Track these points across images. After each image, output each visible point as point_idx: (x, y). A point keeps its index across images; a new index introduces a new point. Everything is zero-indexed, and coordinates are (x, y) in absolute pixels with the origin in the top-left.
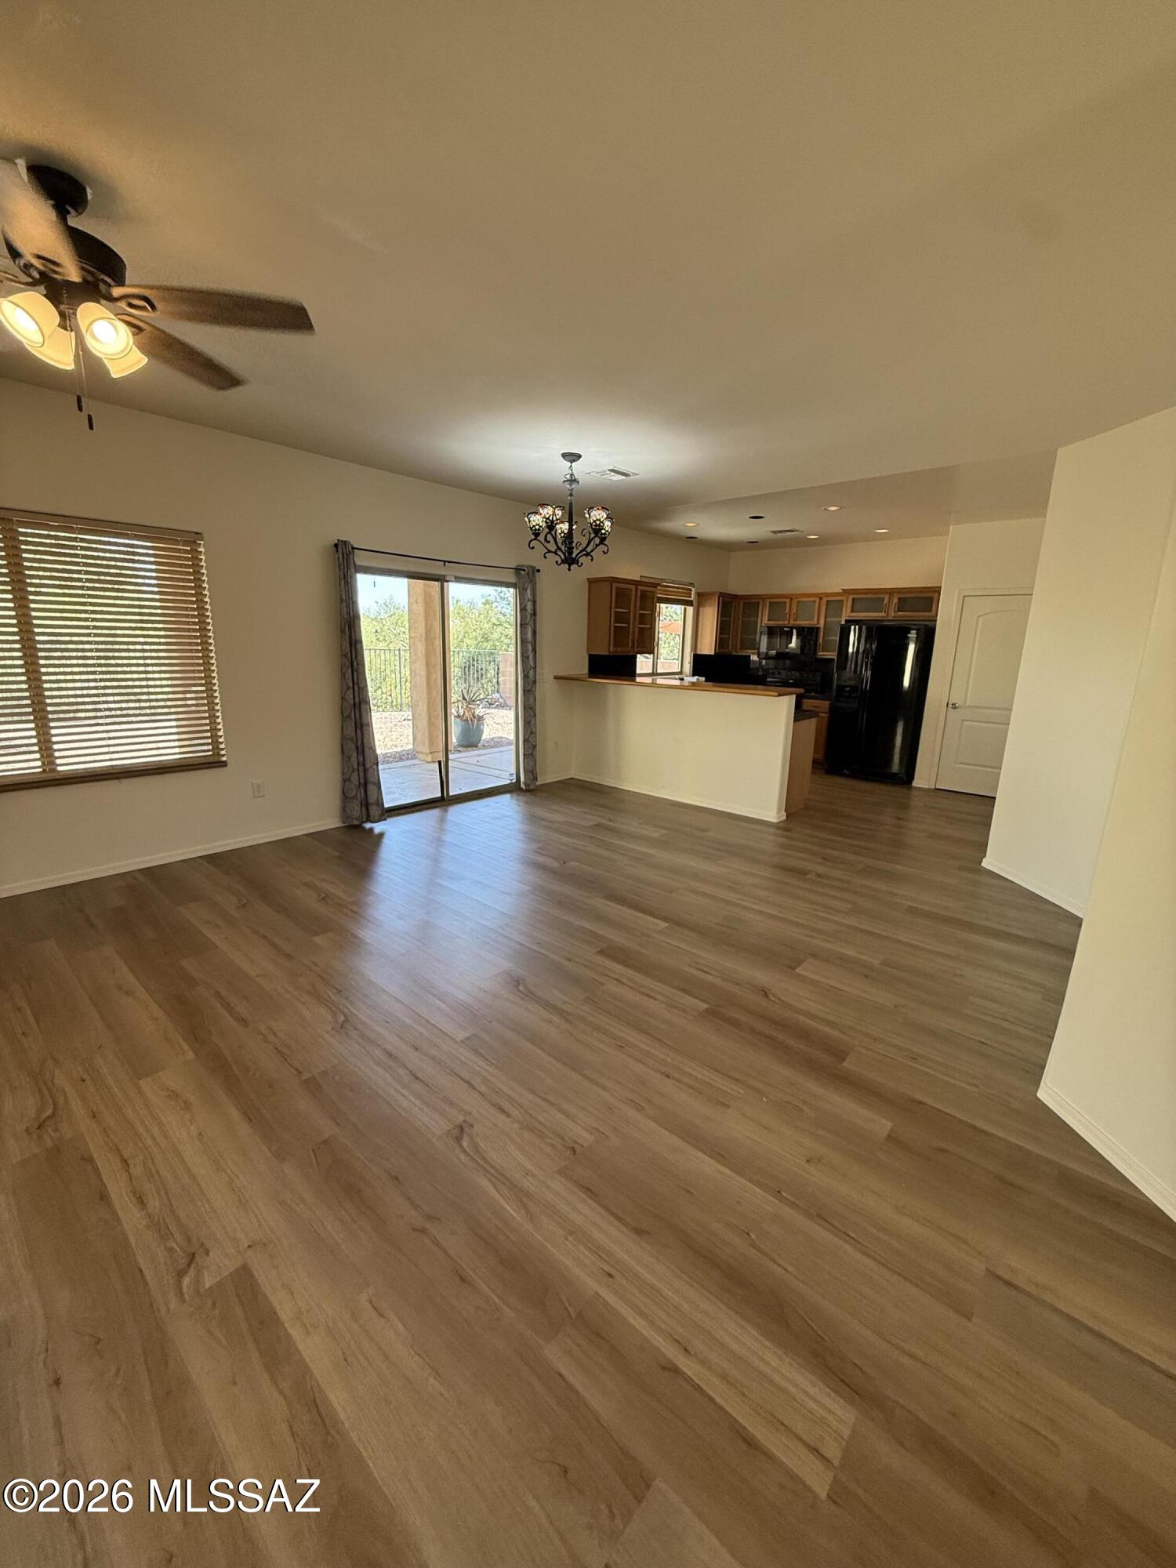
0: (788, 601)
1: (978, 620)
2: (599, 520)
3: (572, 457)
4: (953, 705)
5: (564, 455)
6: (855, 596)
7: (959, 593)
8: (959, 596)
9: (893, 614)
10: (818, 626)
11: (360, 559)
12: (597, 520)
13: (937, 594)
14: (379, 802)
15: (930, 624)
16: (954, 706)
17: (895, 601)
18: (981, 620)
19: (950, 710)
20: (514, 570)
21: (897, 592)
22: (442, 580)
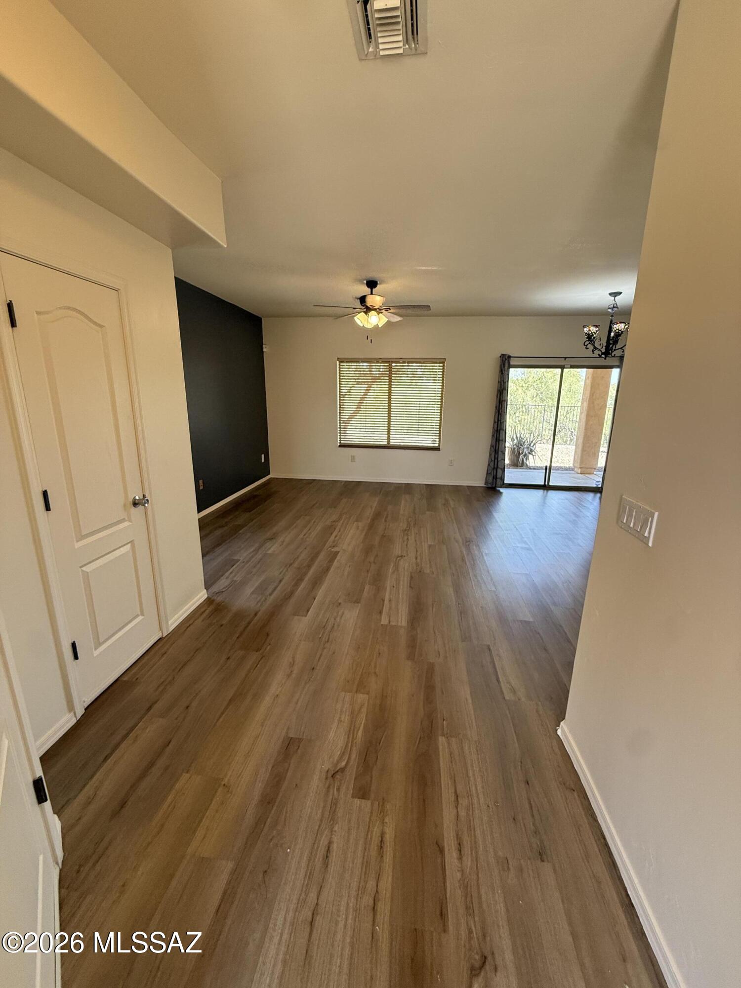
2: (618, 330)
3: (615, 294)
5: (610, 294)
11: (513, 362)
12: (617, 330)
14: (503, 479)
20: (619, 358)
22: (562, 367)
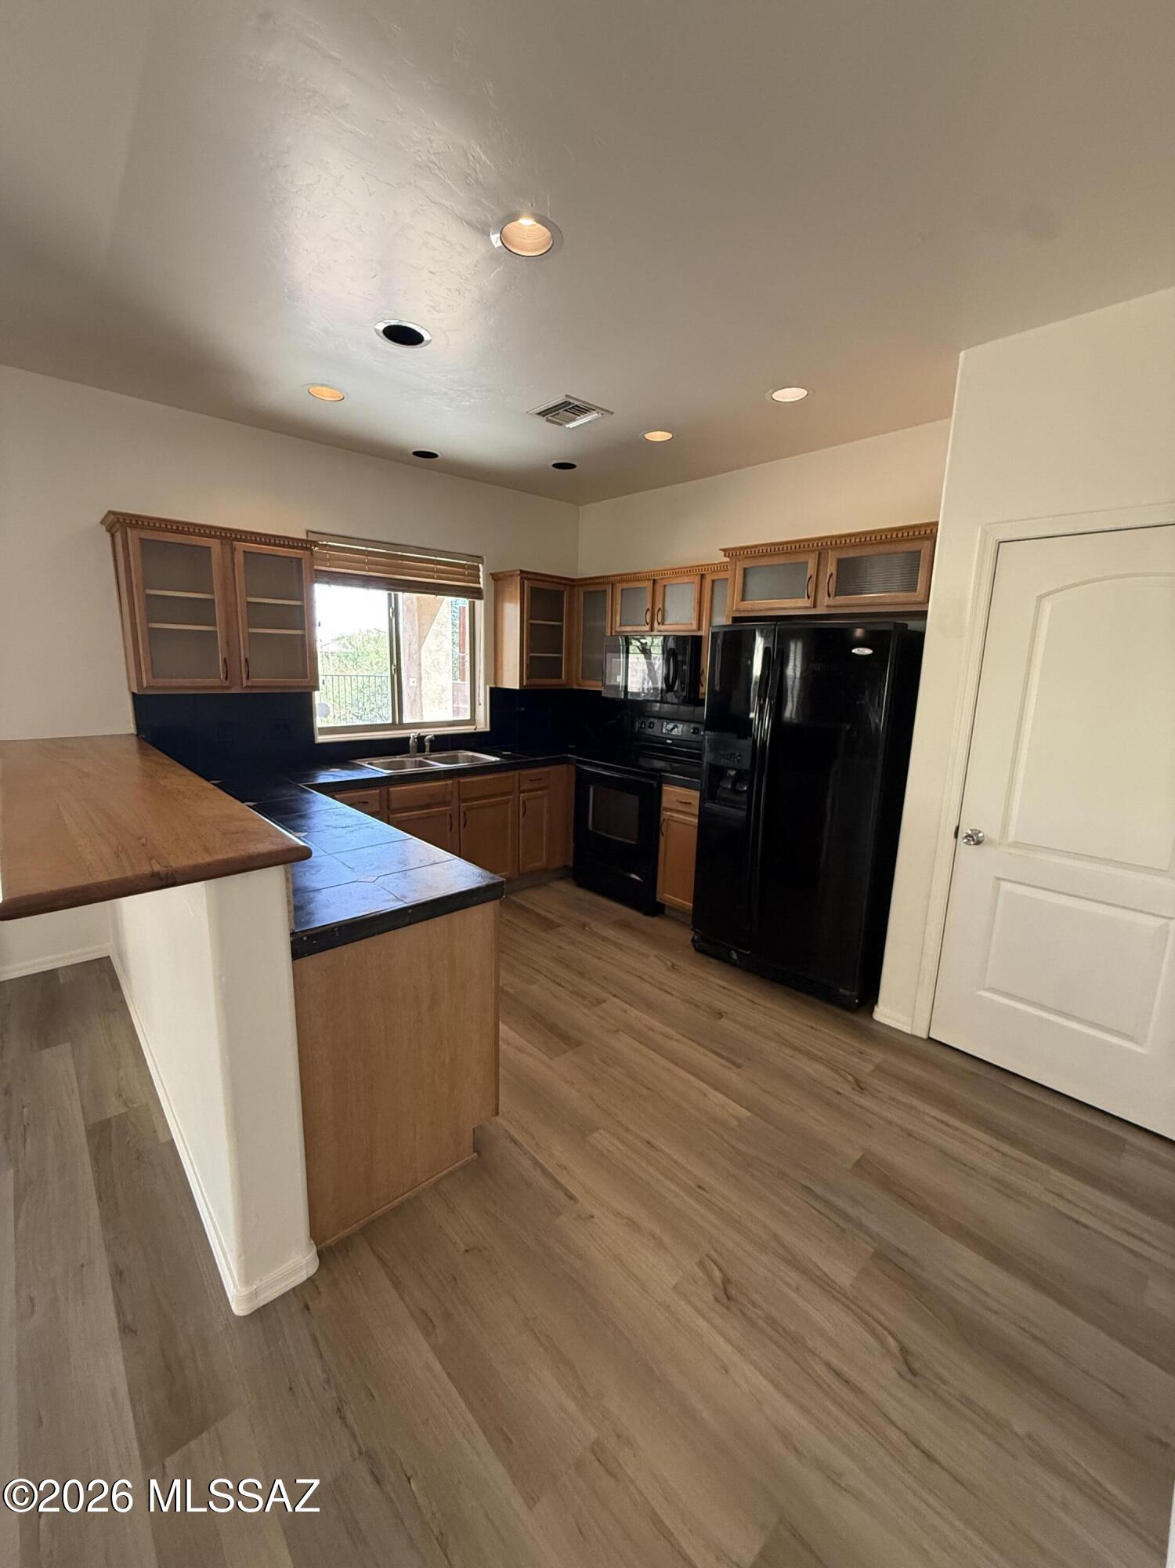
0: (649, 584)
1: (1038, 608)
4: (968, 836)
6: (747, 564)
7: (985, 534)
8: (984, 542)
9: (827, 601)
10: (699, 634)
13: (927, 543)
15: (912, 625)
16: (975, 839)
17: (831, 568)
18: (1047, 607)
19: (966, 850)
21: (835, 548)
